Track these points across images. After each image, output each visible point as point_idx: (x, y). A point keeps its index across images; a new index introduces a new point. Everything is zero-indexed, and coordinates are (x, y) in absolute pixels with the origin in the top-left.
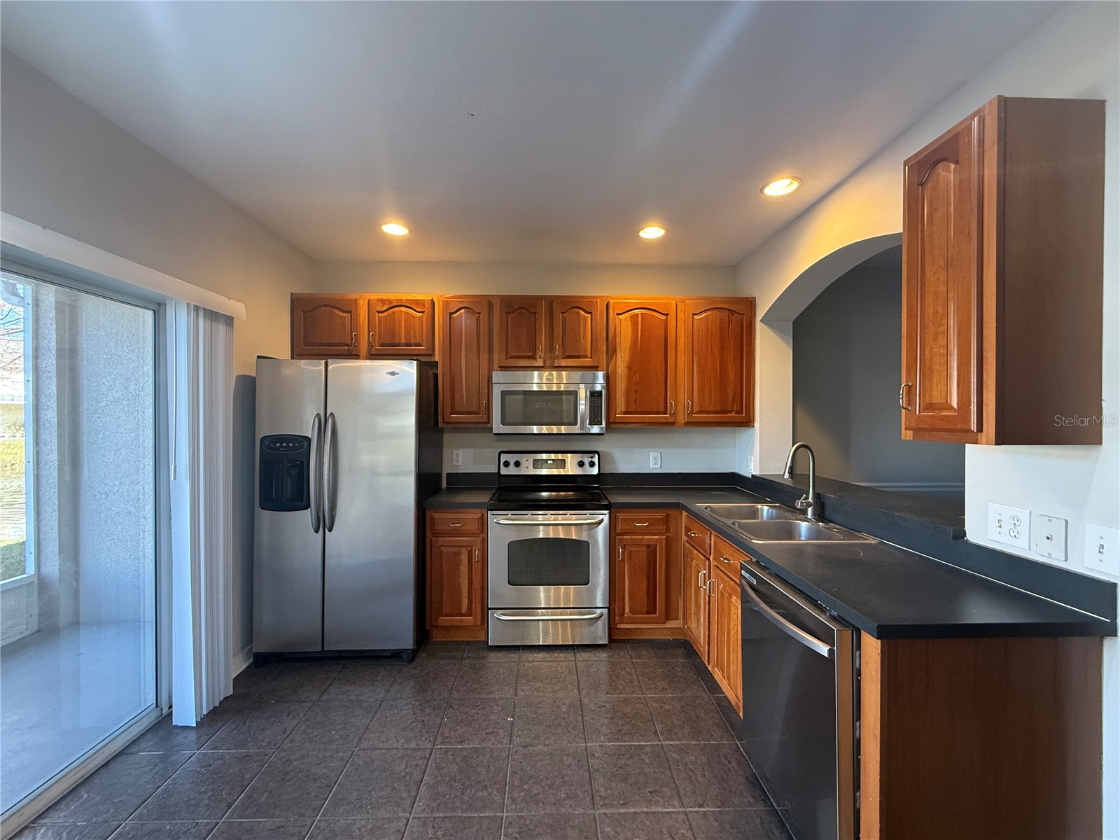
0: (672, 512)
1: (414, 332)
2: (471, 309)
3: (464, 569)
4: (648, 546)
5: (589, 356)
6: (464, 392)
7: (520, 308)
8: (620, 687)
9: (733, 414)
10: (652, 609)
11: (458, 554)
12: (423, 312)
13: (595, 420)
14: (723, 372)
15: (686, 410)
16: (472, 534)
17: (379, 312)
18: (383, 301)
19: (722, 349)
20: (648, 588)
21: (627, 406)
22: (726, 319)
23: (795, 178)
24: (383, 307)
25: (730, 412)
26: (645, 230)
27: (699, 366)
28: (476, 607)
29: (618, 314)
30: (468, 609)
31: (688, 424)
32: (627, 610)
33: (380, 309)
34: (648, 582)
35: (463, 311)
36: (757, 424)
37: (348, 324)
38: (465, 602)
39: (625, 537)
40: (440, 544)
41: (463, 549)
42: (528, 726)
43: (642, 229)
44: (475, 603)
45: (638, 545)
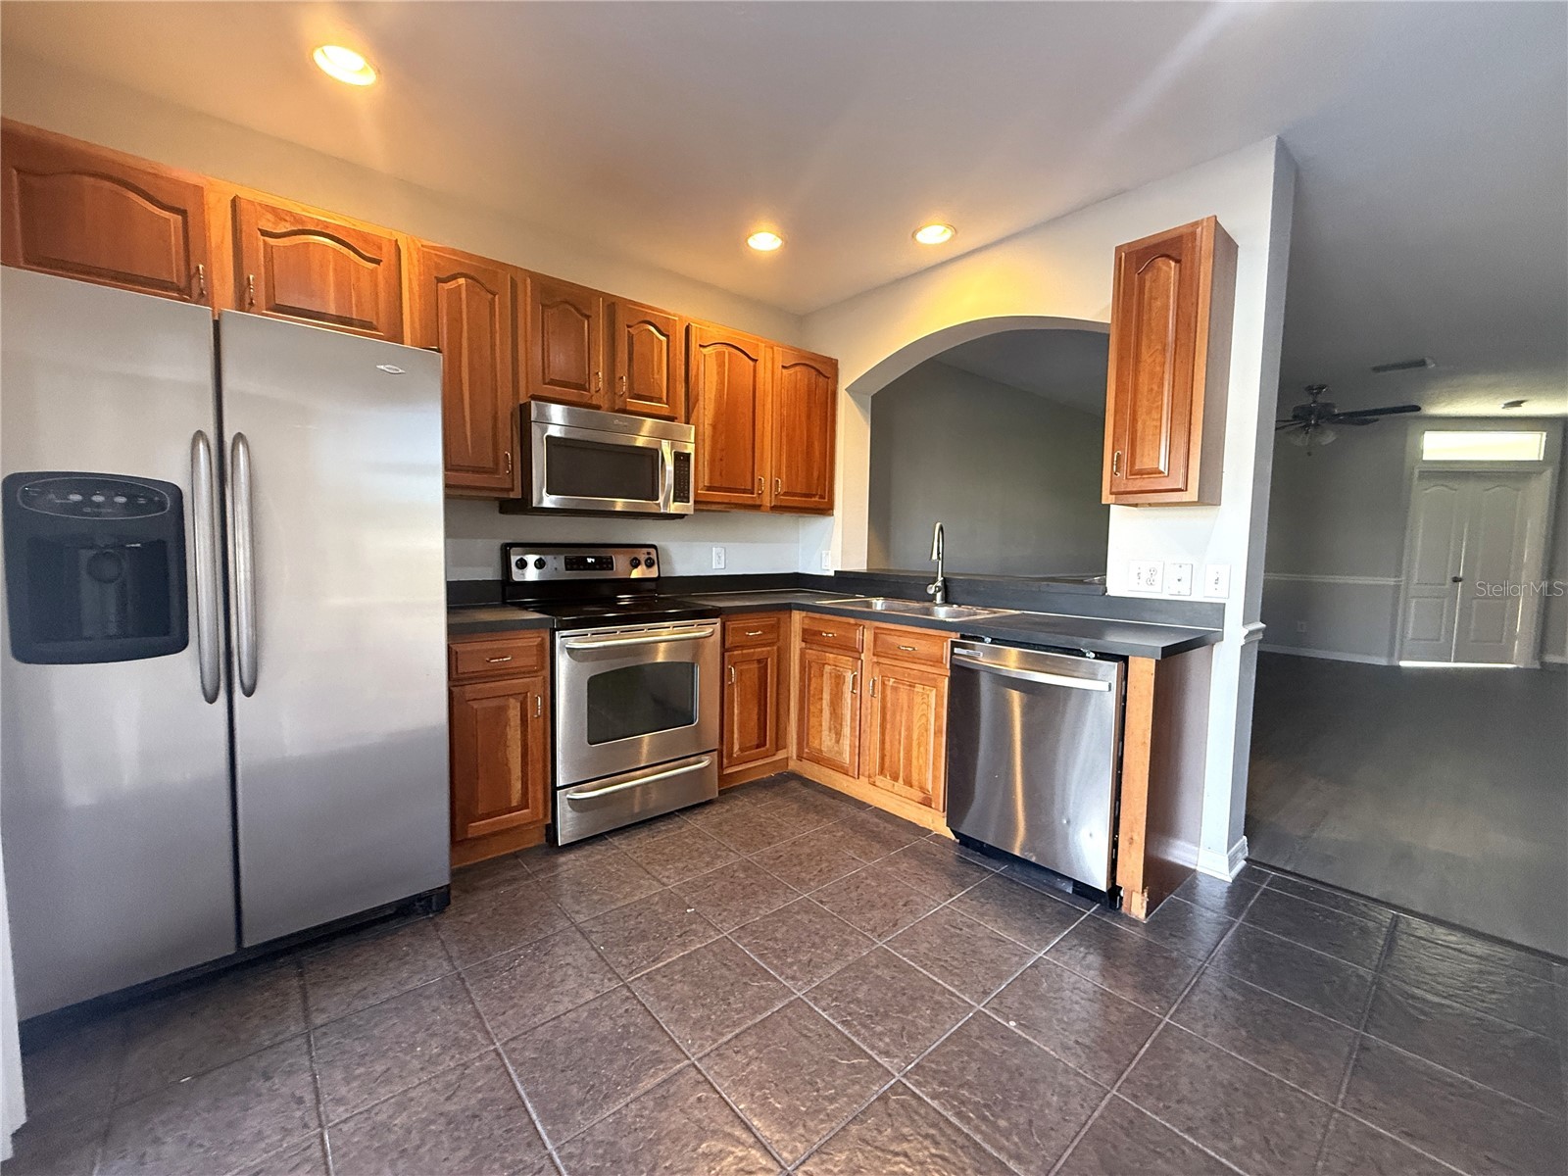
0: (783, 616)
1: (359, 297)
2: (478, 282)
3: (514, 734)
4: (759, 661)
5: (665, 399)
6: (469, 434)
7: (567, 302)
8: (775, 834)
9: (817, 499)
10: (761, 744)
11: (502, 710)
12: (378, 262)
13: (681, 494)
14: (810, 446)
15: (773, 489)
16: (529, 672)
17: (264, 233)
18: (278, 214)
19: (809, 417)
20: (759, 714)
21: (711, 479)
22: (813, 381)
23: (950, 226)
24: (276, 224)
25: (814, 496)
26: (756, 236)
27: (787, 436)
28: (535, 792)
29: (700, 346)
30: (522, 798)
31: (774, 508)
32: (736, 748)
33: (269, 228)
34: (759, 709)
35: (462, 281)
36: (838, 511)
37: (175, 239)
38: (517, 786)
39: (736, 653)
40: (468, 696)
41: (512, 701)
42: (721, 908)
43: (751, 235)
44: (533, 784)
45: (750, 661)
